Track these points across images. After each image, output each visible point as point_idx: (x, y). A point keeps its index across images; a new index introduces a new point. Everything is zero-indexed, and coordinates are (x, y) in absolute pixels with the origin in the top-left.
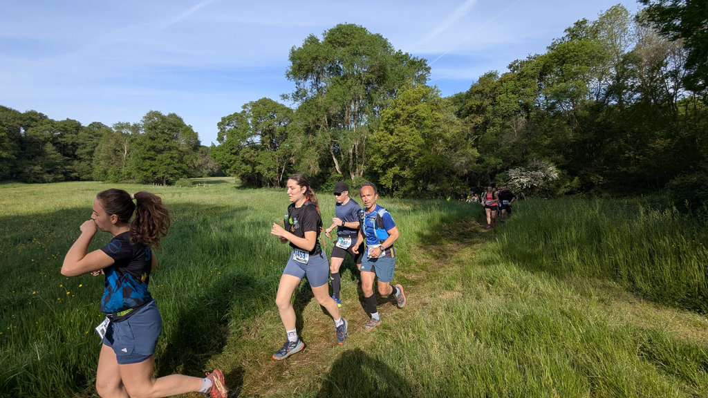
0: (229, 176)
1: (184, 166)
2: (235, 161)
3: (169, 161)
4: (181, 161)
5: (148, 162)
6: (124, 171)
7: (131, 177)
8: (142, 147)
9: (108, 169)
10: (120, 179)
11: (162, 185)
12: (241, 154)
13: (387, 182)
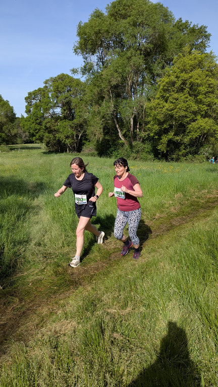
1: (3, 135)
2: (39, 130)
13: (162, 147)
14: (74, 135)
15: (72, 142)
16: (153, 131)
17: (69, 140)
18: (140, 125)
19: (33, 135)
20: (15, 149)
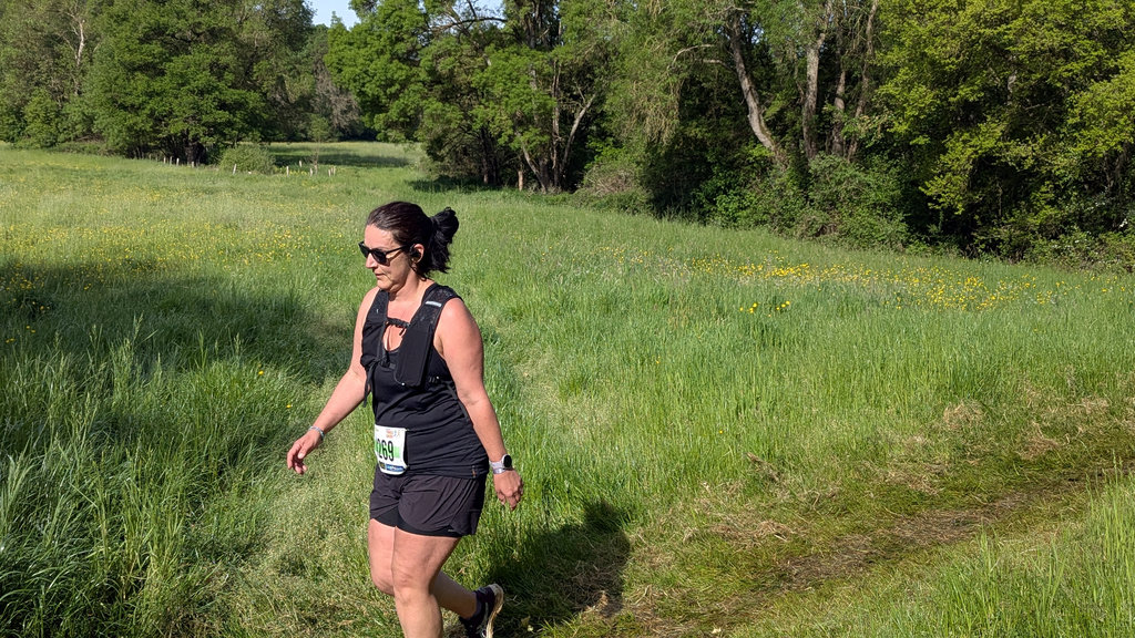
0: (386, 139)
1: (253, 98)
2: (404, 85)
3: (203, 78)
4: (245, 79)
5: (141, 81)
6: (74, 111)
7: (94, 130)
8: (126, 26)
9: (26, 102)
10: (62, 137)
11: (184, 161)
12: (425, 61)
13: (947, 188)
14: (549, 113)
15: (543, 145)
16: (908, 113)
17: (528, 135)
18: (852, 81)
19: (374, 106)
20: (295, 160)
